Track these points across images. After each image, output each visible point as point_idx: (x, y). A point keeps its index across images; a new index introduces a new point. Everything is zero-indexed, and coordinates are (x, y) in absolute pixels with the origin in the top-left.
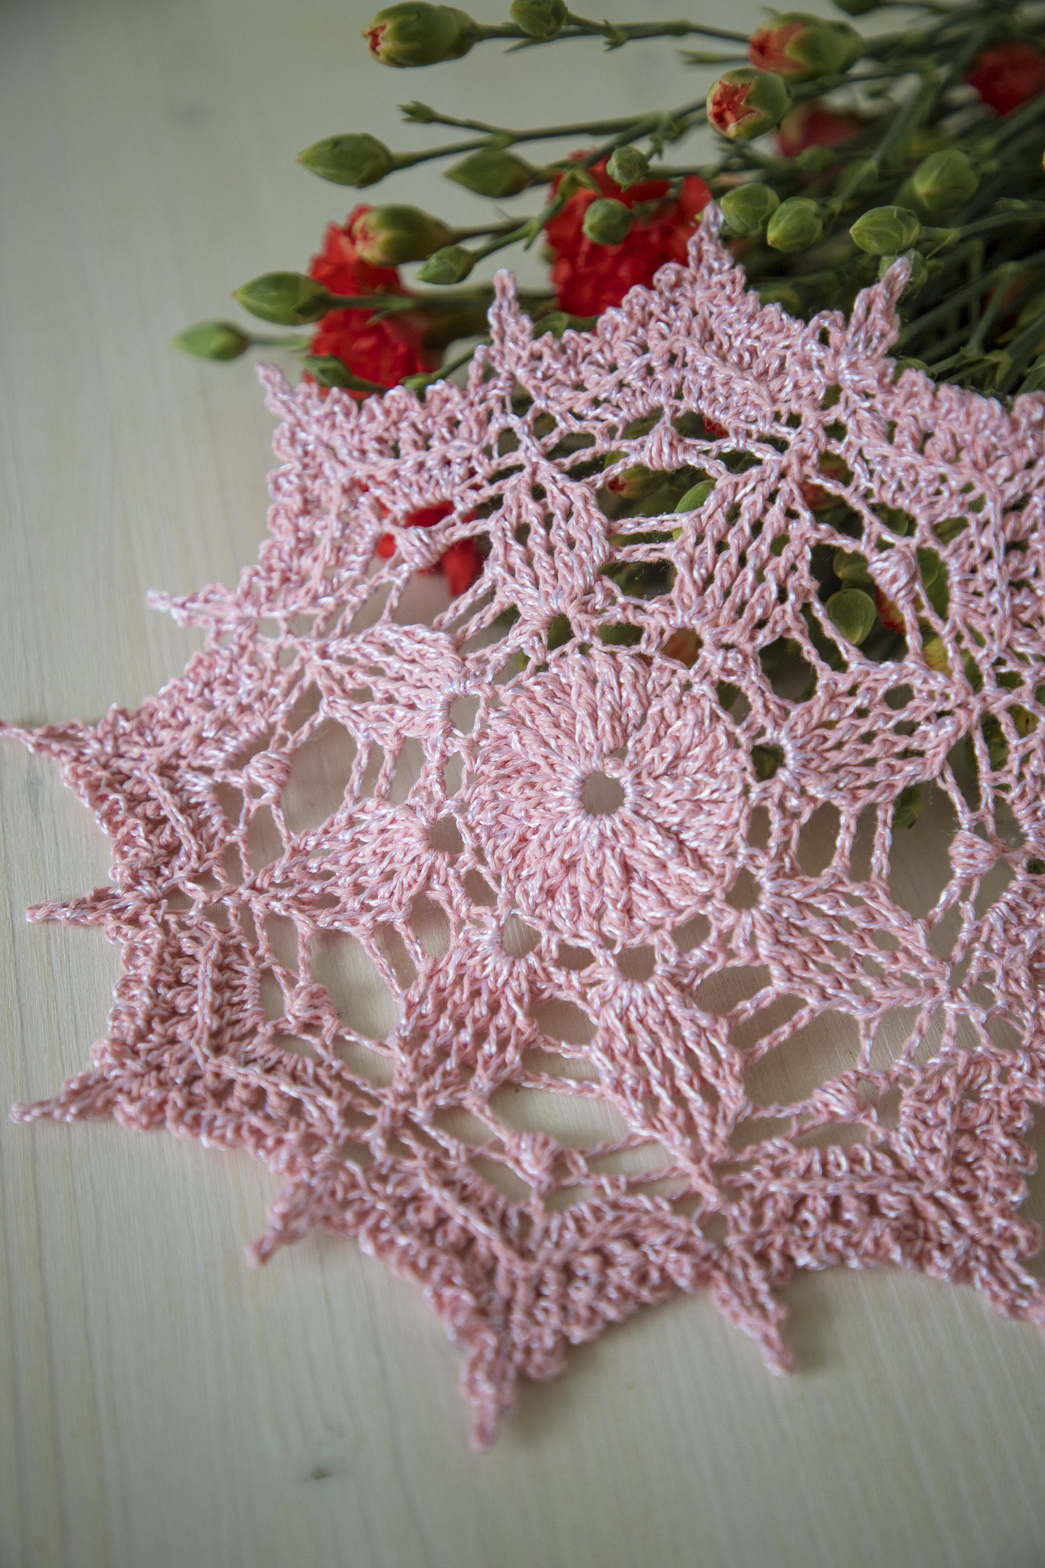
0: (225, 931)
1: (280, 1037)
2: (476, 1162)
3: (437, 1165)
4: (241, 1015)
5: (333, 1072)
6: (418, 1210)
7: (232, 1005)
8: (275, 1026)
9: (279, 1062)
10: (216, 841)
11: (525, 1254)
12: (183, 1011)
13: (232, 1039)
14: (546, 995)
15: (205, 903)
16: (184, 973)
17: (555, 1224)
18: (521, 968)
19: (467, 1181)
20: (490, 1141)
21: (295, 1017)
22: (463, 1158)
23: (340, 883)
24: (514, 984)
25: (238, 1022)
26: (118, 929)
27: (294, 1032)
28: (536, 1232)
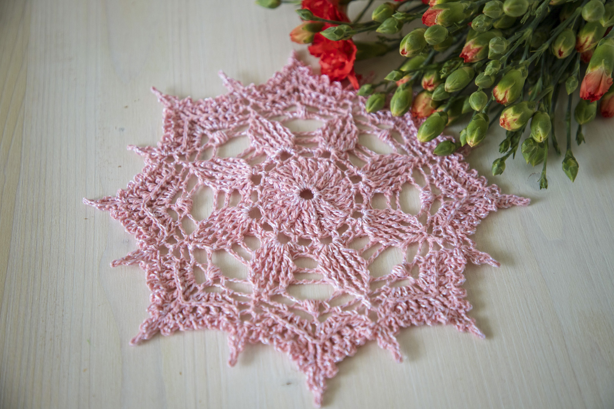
0: (177, 173)
1: (169, 210)
2: (195, 267)
3: (183, 263)
4: (163, 199)
5: (176, 225)
6: (168, 272)
7: (163, 195)
8: (170, 206)
9: (164, 216)
10: (193, 148)
11: (187, 299)
12: (150, 191)
13: (156, 204)
14: (252, 233)
15: (177, 163)
16: (157, 180)
17: (201, 295)
18: (249, 221)
19: (189, 271)
20: (205, 264)
21: (177, 206)
22: (192, 265)
23: (219, 175)
24: (244, 224)
25: (162, 200)
26: (148, 160)
27: (175, 210)
28: (195, 295)
